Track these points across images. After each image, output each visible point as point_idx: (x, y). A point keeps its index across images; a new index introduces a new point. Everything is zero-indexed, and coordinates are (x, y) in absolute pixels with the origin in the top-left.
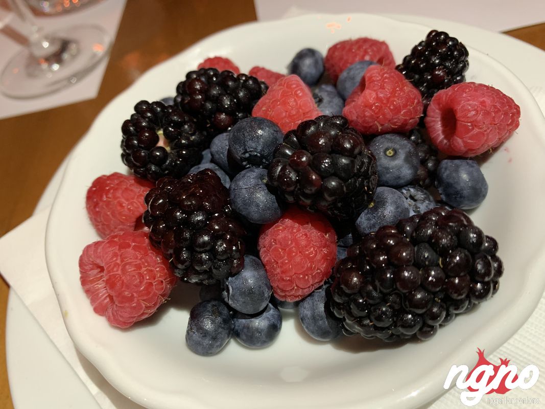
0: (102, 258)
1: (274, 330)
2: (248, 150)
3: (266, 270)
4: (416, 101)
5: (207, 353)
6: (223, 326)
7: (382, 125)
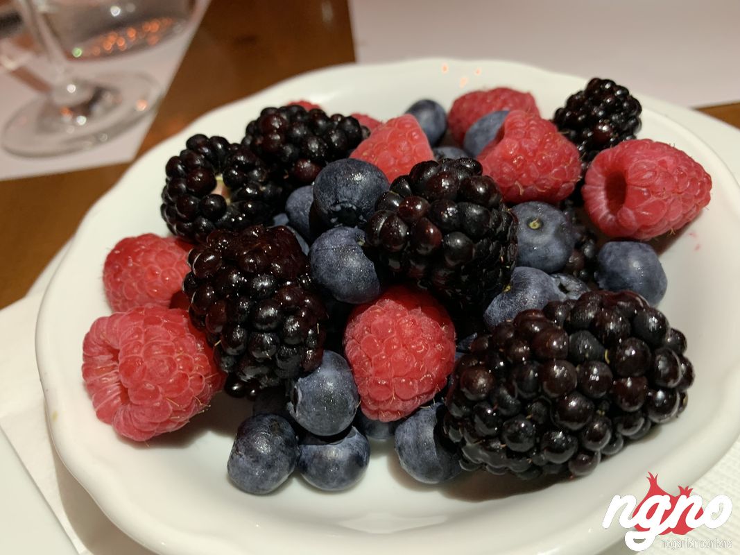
0: (118, 335)
1: (357, 464)
2: (340, 201)
3: (353, 372)
4: (572, 159)
5: (257, 488)
6: (284, 449)
7: (524, 187)
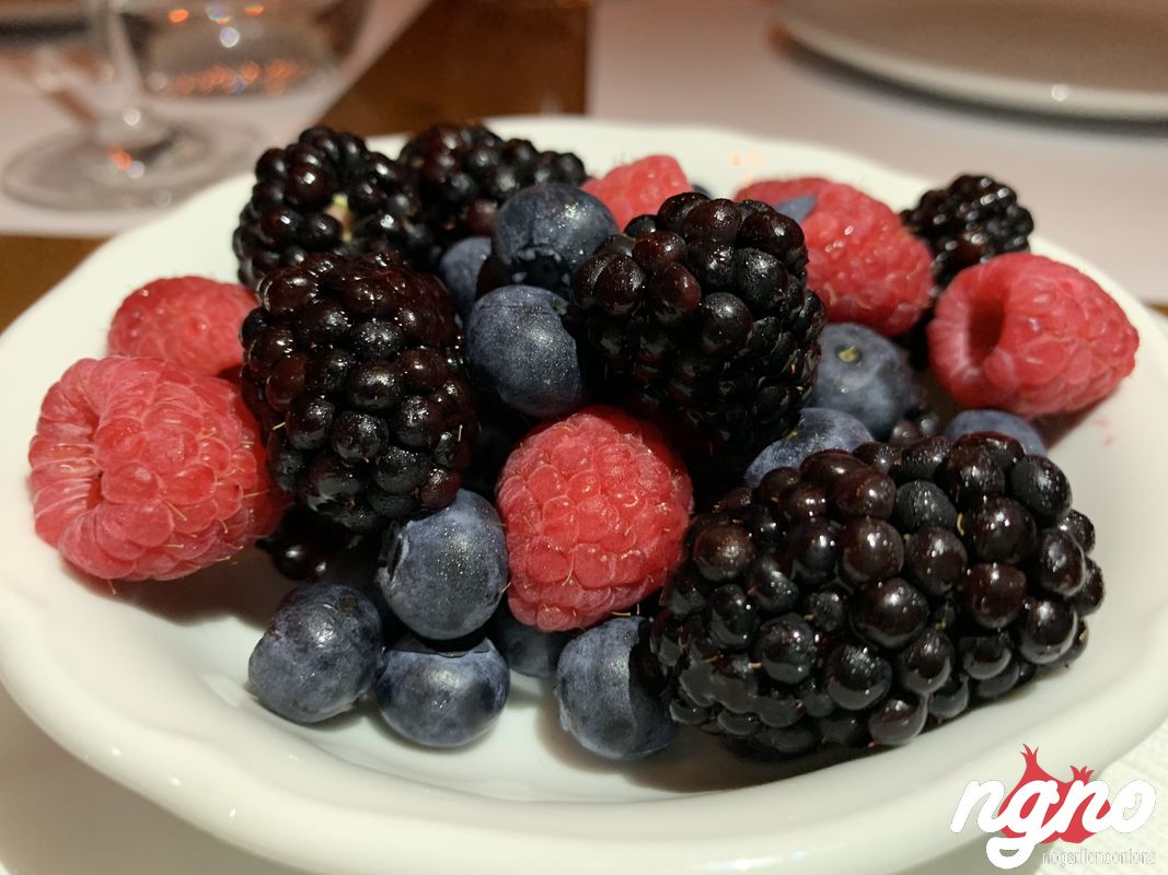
1: (485, 702)
2: (536, 242)
7: (839, 294)
